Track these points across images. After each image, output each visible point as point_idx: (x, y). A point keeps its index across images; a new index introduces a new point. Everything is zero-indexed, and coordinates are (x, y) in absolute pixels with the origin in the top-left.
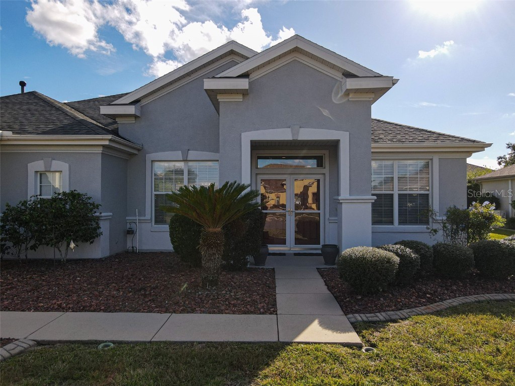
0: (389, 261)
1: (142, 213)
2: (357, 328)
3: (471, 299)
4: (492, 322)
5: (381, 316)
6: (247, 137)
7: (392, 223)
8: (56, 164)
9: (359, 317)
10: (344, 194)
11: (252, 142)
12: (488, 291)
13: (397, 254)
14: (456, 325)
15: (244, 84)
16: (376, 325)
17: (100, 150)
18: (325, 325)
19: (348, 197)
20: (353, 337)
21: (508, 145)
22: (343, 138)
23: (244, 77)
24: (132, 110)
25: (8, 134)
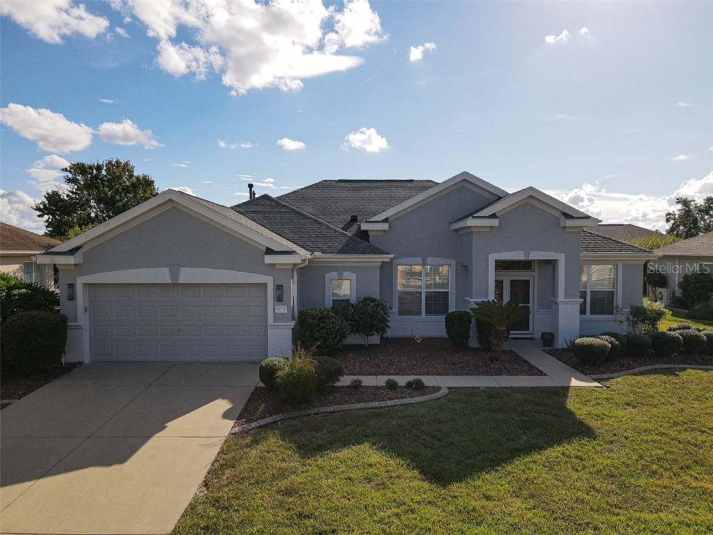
0: (606, 346)
1: (391, 306)
2: (598, 380)
4: (663, 377)
5: (608, 375)
6: (493, 257)
8: (346, 274)
9: (594, 376)
10: (561, 297)
11: (496, 261)
12: (659, 363)
13: (608, 342)
15: (495, 222)
16: (607, 379)
17: (379, 264)
19: (564, 300)
20: (598, 384)
21: (678, 199)
22: (561, 258)
23: (493, 216)
24: (385, 226)
25: (318, 254)
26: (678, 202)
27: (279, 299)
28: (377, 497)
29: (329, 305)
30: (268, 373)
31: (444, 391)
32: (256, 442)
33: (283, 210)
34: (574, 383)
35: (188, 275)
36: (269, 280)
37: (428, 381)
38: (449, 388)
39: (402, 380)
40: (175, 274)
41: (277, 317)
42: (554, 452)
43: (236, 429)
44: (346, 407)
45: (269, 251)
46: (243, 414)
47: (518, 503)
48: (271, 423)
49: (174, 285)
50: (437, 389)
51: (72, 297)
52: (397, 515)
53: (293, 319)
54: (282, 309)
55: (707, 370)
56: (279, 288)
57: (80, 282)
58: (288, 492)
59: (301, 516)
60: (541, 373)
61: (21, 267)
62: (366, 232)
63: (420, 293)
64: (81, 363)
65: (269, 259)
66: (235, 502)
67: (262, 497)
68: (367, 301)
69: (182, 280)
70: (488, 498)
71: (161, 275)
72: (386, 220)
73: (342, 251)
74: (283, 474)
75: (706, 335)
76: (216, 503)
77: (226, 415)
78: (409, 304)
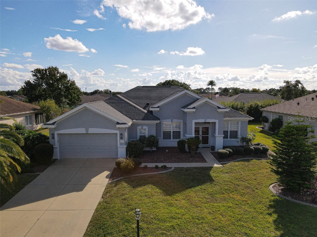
0: (227, 153)
1: (160, 137)
2: (222, 164)
3: (242, 159)
4: (243, 163)
5: (225, 163)
6: (194, 121)
7: (228, 138)
9: (222, 163)
10: (217, 135)
11: (195, 122)
12: (245, 157)
13: (228, 151)
14: (237, 163)
15: (194, 110)
16: (225, 164)
17: (155, 124)
18: (217, 164)
20: (221, 166)
21: (284, 81)
22: (217, 121)
23: (194, 108)
24: (158, 109)
25: (134, 121)
26: (284, 83)
27: (121, 138)
28: (147, 200)
29: (138, 137)
30: (118, 164)
31: (173, 169)
32: (116, 186)
33: (122, 102)
34: (216, 165)
35: (92, 130)
36: (118, 132)
37: (168, 165)
38: (175, 168)
39: (160, 165)
40: (87, 130)
41: (121, 144)
42: (198, 188)
43: (109, 182)
44: (142, 174)
45: (118, 123)
46: (111, 177)
47: (184, 201)
48: (120, 180)
49: (87, 134)
50: (171, 168)
51: (53, 138)
52: (152, 205)
53: (126, 144)
54: (122, 141)
55: (259, 160)
56: (121, 134)
57: (56, 133)
58: (124, 199)
59: (128, 205)
60: (206, 162)
61: (24, 118)
62: (152, 111)
63: (171, 131)
64: (57, 159)
65: (118, 126)
66: (111, 202)
67: (117, 201)
68: (151, 136)
69: (89, 132)
70: (176, 200)
71: (82, 131)
72: (158, 107)
73: (143, 120)
74: (123, 195)
75: (262, 148)
76: (106, 202)
77: (107, 177)
78: (167, 135)
